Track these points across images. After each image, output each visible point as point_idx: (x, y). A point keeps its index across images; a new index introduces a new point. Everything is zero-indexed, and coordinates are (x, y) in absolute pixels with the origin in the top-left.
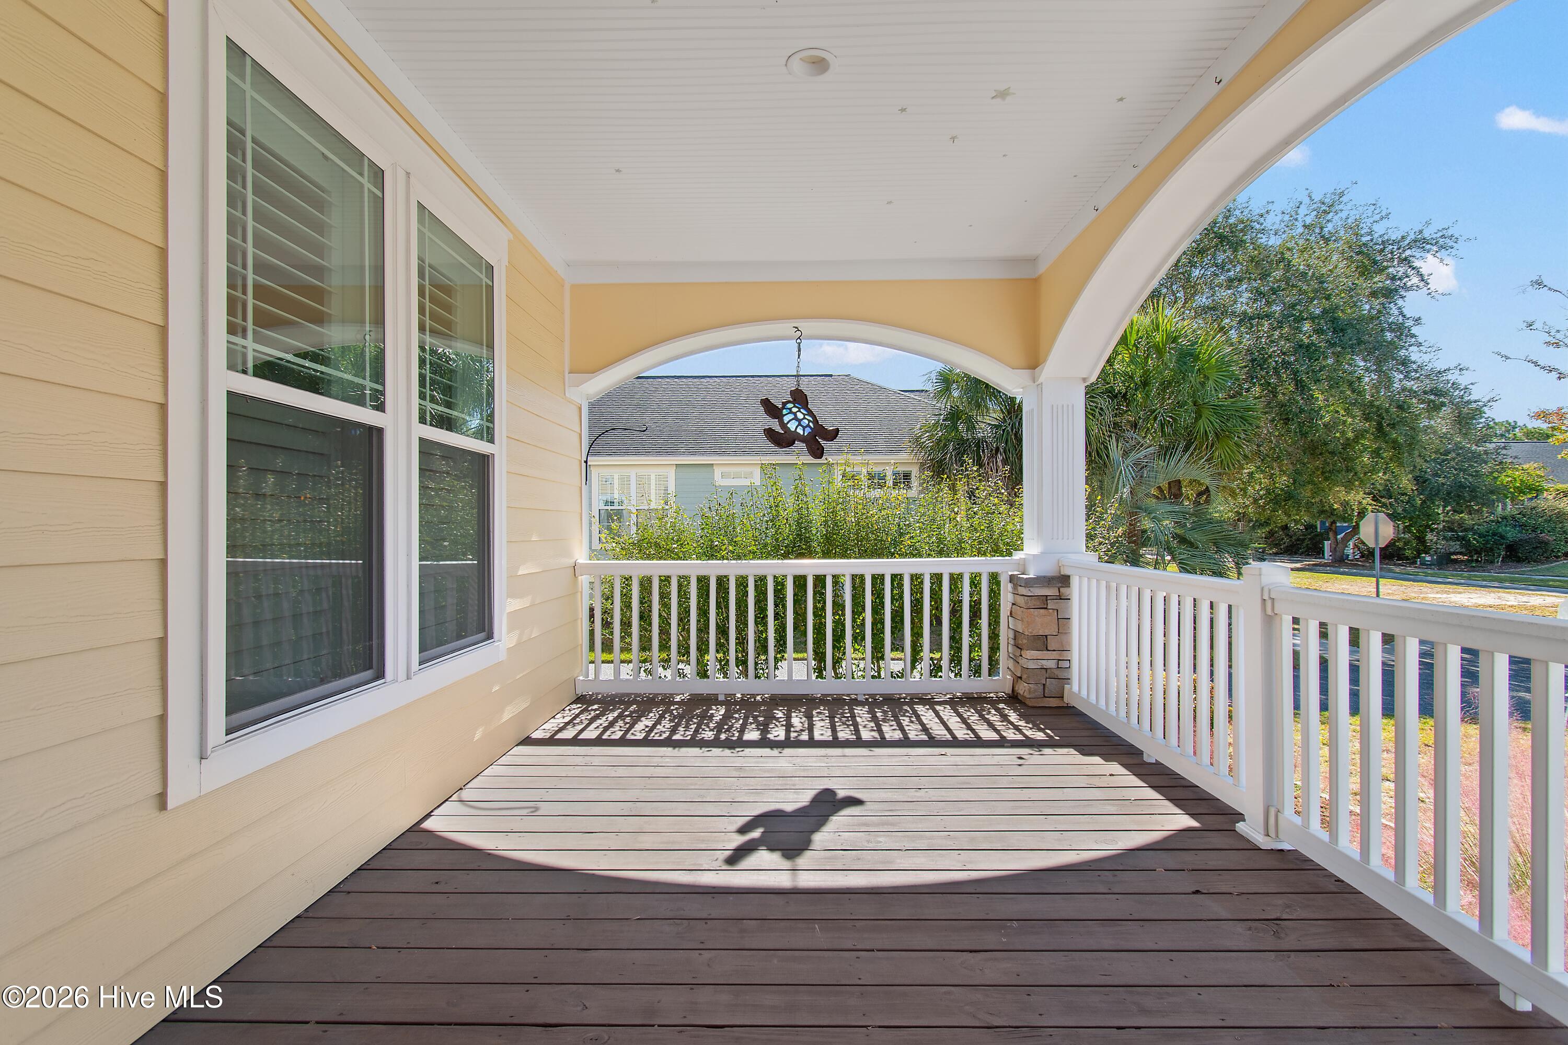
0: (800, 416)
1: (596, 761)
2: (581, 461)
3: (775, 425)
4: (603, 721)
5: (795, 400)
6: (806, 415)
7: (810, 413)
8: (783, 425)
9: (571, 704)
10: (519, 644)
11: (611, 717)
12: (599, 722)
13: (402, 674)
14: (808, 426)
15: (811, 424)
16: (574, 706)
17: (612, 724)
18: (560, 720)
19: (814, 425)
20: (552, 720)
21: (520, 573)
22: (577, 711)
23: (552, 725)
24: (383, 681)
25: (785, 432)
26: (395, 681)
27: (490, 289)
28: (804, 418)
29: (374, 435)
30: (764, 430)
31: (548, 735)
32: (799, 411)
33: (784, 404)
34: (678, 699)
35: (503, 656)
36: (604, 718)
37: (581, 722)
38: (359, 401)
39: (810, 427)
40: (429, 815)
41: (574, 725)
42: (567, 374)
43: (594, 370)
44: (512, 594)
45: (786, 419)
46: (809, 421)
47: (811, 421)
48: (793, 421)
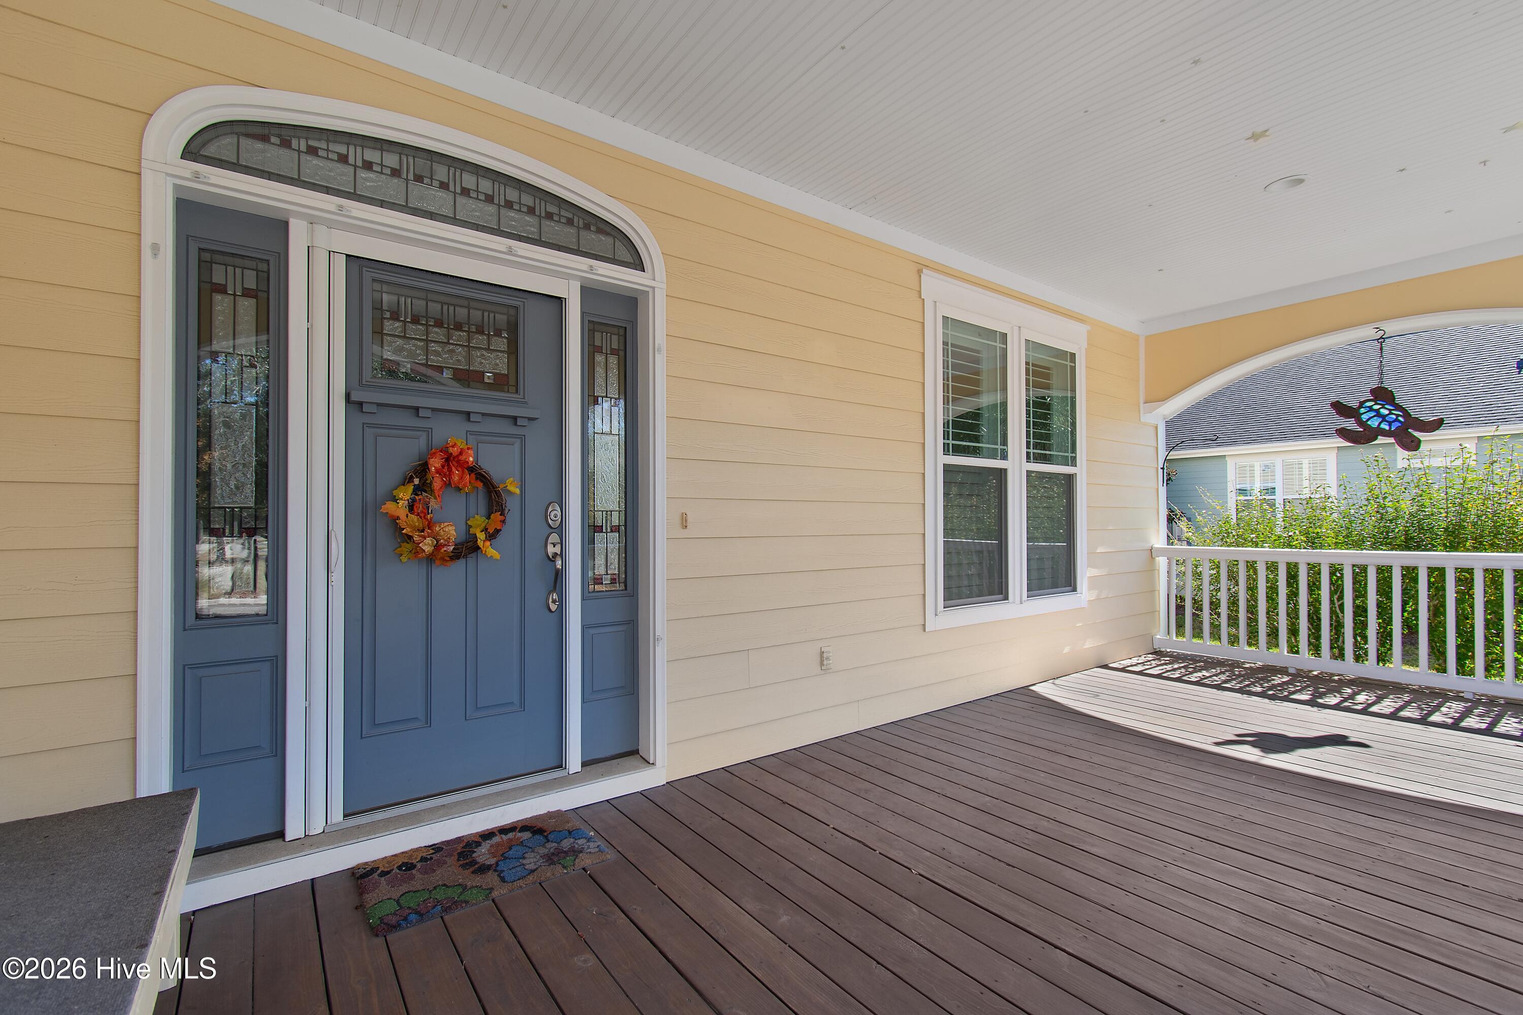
0: (1384, 412)
1: (1148, 684)
2: (1157, 468)
3: (1350, 424)
4: (1169, 667)
5: (1376, 398)
6: (1393, 410)
7: (1398, 407)
8: (1361, 423)
9: (1148, 654)
10: (1098, 599)
11: (1176, 666)
12: (1165, 667)
13: (1018, 600)
14: (1396, 420)
15: (1400, 418)
16: (1150, 656)
17: (1174, 670)
18: (1134, 661)
19: (1404, 419)
20: (1129, 660)
21: (1098, 551)
22: (1151, 659)
23: (1127, 662)
24: (1007, 601)
25: (1365, 430)
26: (1014, 602)
27: (1073, 369)
28: (1390, 413)
29: (1001, 474)
30: (1336, 431)
31: (1121, 667)
32: (1383, 407)
33: (1362, 404)
34: (1247, 666)
35: (1084, 604)
36: (1170, 666)
37: (1151, 665)
38: (994, 457)
39: (1400, 421)
40: (1034, 685)
41: (1144, 665)
42: (1142, 405)
43: (1164, 399)
44: (1091, 565)
45: (1364, 417)
46: (1398, 416)
47: (1400, 416)
48: (1375, 418)
